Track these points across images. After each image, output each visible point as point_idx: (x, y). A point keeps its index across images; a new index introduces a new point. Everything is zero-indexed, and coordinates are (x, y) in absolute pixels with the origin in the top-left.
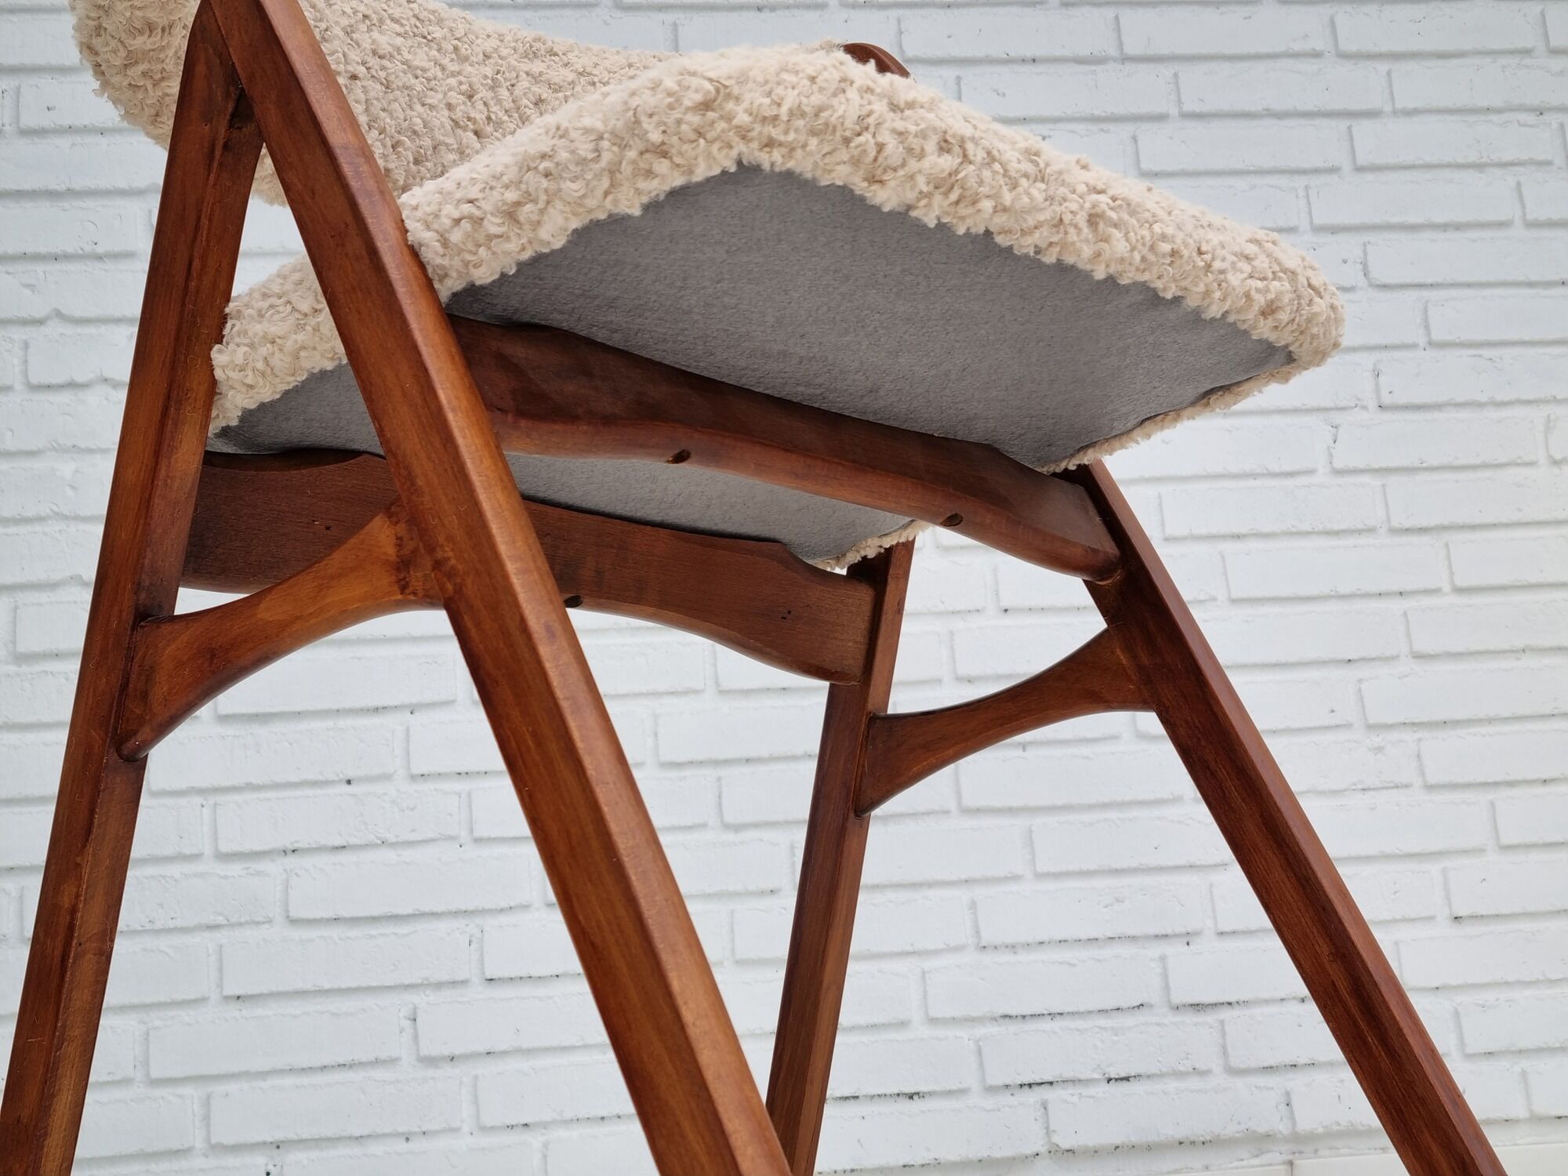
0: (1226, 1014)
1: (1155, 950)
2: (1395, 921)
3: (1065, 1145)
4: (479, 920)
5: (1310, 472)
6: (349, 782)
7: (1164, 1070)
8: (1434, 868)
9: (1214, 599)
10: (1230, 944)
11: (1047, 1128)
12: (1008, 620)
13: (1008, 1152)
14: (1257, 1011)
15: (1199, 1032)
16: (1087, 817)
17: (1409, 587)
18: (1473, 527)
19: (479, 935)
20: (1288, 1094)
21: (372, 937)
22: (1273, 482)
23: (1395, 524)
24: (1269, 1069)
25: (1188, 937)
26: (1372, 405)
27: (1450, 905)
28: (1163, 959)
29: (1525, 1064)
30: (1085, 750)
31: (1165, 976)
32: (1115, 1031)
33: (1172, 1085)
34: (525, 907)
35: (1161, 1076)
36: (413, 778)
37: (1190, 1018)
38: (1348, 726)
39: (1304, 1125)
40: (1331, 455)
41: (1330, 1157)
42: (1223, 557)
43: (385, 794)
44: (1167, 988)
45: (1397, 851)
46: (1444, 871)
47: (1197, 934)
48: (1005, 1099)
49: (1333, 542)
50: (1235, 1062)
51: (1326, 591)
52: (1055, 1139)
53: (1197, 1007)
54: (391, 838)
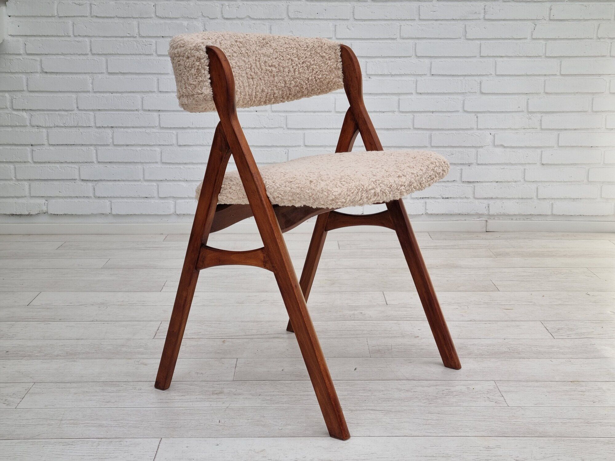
0: (476, 184)
1: (459, 167)
2: (525, 164)
3: (429, 213)
4: (288, 148)
5: (525, 39)
6: (256, 111)
7: (457, 197)
8: (539, 151)
9: (492, 74)
10: (480, 167)
11: (426, 208)
12: (433, 78)
13: (415, 213)
14: (484, 184)
15: (468, 189)
16: (447, 132)
17: (548, 74)
18: (569, 57)
19: (287, 152)
20: (489, 205)
21: (261, 151)
22: (514, 41)
23: (547, 55)
24: (485, 199)
25: (469, 165)
26: (547, 19)
27: (541, 160)
28: (462, 169)
29: (553, 201)
30: (449, 114)
31: (461, 174)
32: (446, 187)
33: (459, 200)
34: (299, 146)
35: (457, 198)
36: (273, 111)
37: (465, 185)
38: (523, 111)
39: (491, 213)
40: (532, 34)
41: (498, 220)
42: (496, 62)
43: (265, 115)
44: (461, 177)
45: (529, 146)
46: (542, 151)
47: (471, 164)
48: (417, 201)
49: (528, 59)
50: (476, 196)
51: (523, 74)
52: (427, 211)
53: (469, 182)
54: (267, 126)
